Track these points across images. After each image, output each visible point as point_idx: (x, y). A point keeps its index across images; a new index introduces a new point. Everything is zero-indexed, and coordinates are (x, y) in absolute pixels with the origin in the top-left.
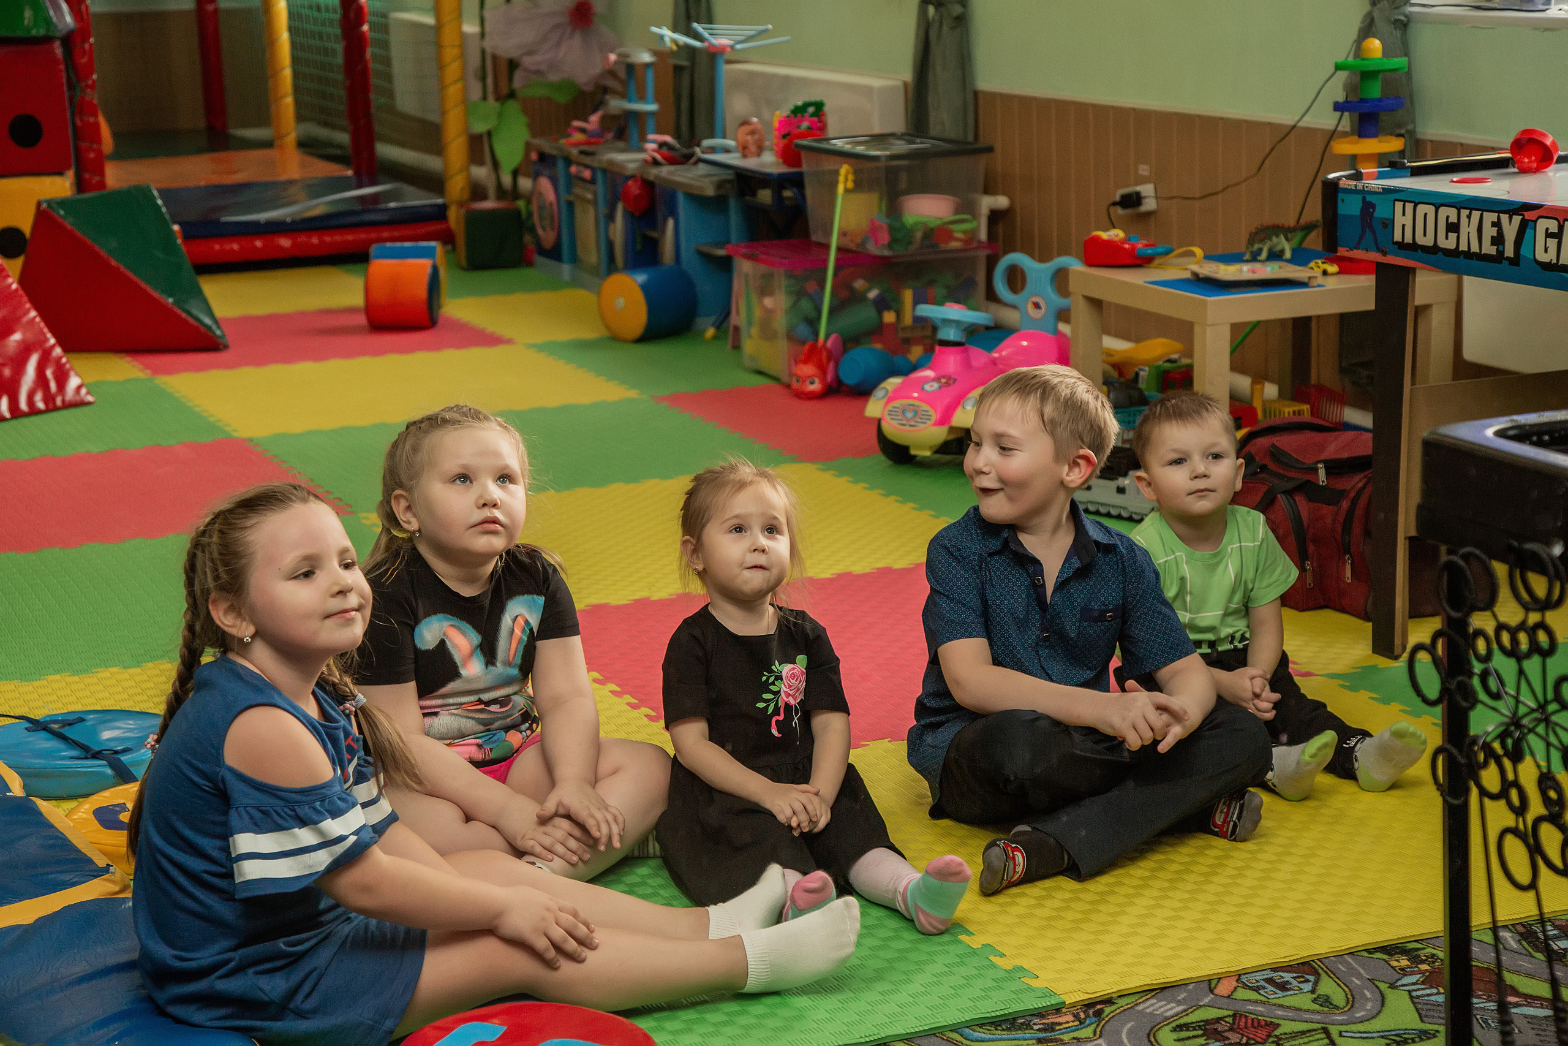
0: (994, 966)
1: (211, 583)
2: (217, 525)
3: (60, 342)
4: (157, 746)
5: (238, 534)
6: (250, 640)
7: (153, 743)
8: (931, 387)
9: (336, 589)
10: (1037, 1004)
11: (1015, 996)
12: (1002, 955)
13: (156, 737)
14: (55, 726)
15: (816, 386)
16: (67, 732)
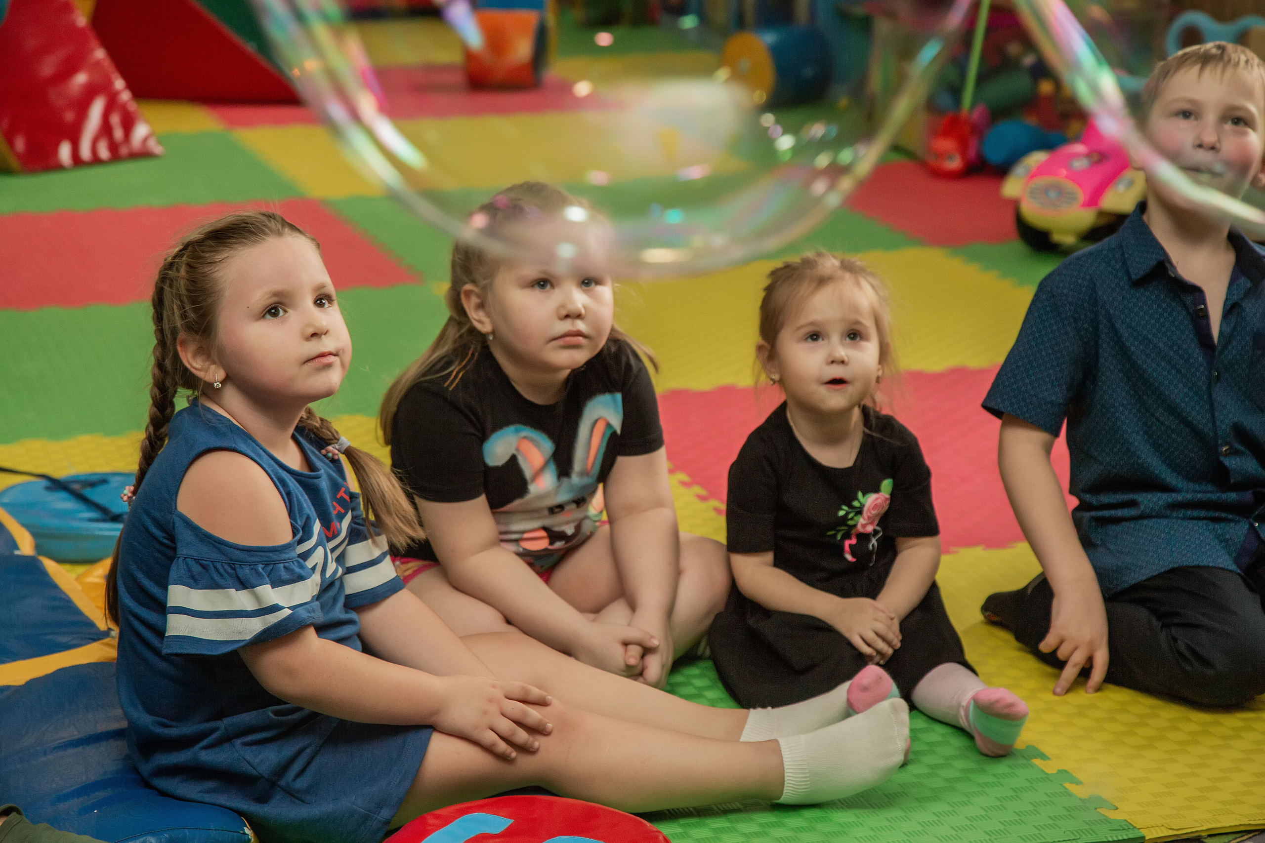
0: (1067, 793)
1: (179, 323)
2: (184, 258)
3: (130, 86)
4: (134, 498)
5: (207, 269)
6: (220, 386)
7: (130, 495)
8: (1080, 164)
9: (311, 331)
10: (1111, 837)
11: (1087, 827)
12: (1079, 783)
13: (132, 488)
14: (76, 487)
15: (954, 163)
16: (88, 492)
